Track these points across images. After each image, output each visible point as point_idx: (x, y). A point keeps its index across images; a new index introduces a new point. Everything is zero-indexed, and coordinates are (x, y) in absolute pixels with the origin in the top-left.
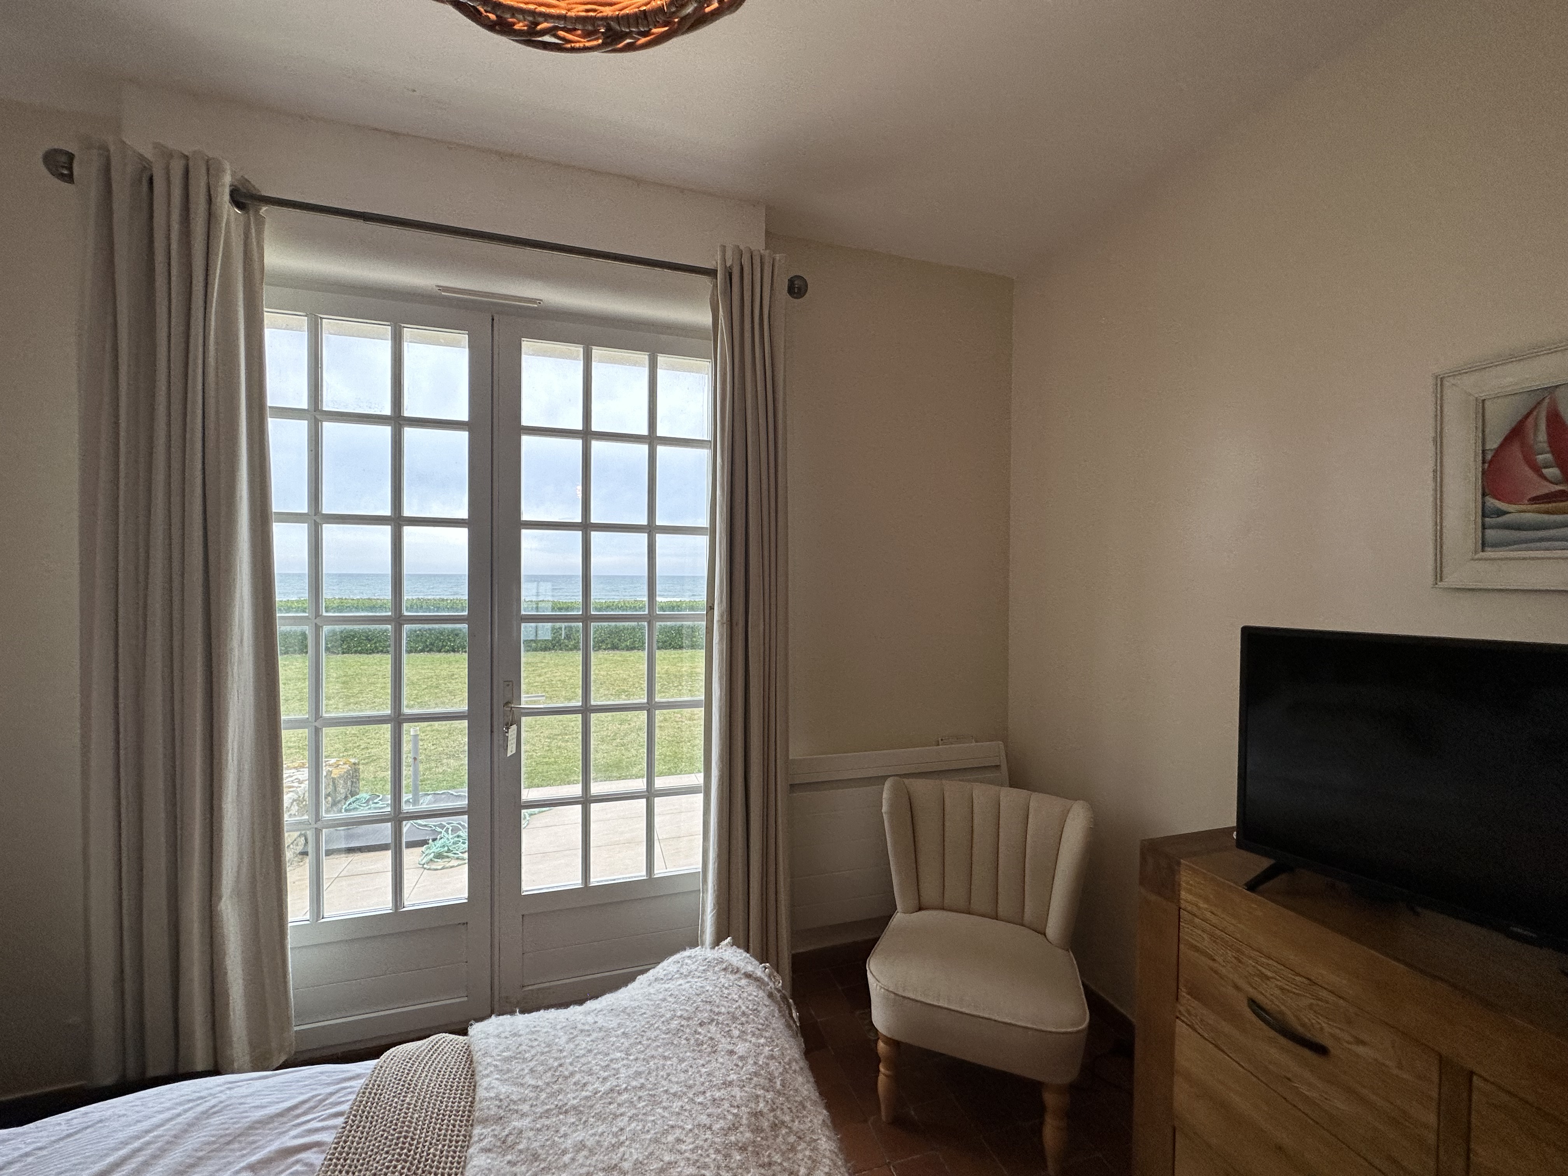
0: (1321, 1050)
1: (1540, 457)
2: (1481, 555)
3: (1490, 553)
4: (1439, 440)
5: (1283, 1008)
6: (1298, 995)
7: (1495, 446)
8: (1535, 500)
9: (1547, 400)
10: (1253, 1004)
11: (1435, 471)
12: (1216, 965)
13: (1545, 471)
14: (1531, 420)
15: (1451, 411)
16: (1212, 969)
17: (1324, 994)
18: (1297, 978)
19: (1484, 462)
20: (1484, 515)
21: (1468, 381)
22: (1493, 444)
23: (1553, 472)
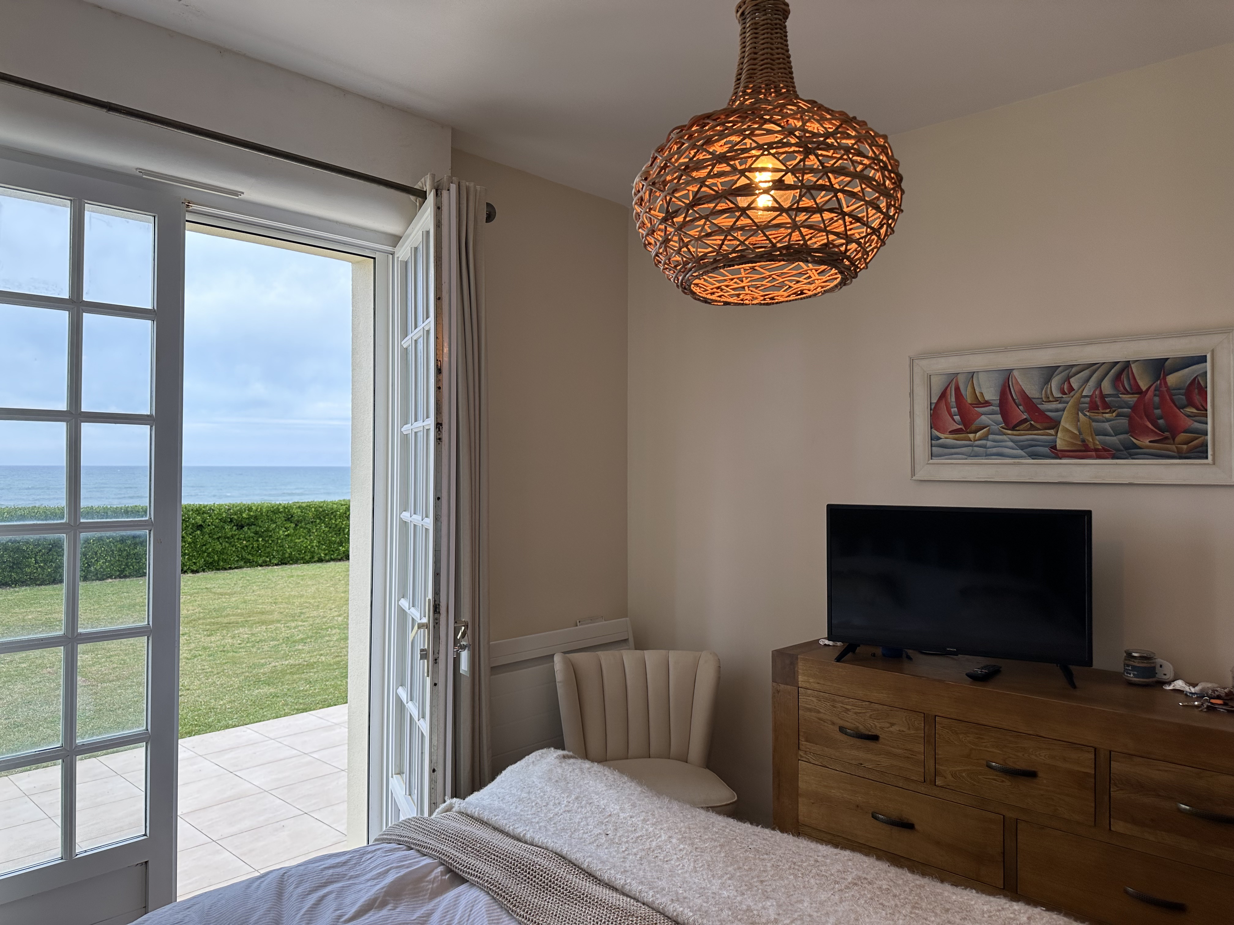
0: (875, 738)
1: (952, 410)
2: (931, 461)
3: (935, 461)
4: (912, 393)
5: (857, 724)
6: (864, 713)
7: (935, 401)
8: (953, 432)
9: (954, 380)
10: (842, 729)
11: (910, 412)
12: (822, 715)
13: (954, 417)
14: (949, 389)
15: (917, 380)
16: (820, 719)
17: (876, 706)
18: (864, 703)
19: (931, 410)
20: (931, 440)
21: (924, 363)
22: (934, 400)
23: (957, 418)
